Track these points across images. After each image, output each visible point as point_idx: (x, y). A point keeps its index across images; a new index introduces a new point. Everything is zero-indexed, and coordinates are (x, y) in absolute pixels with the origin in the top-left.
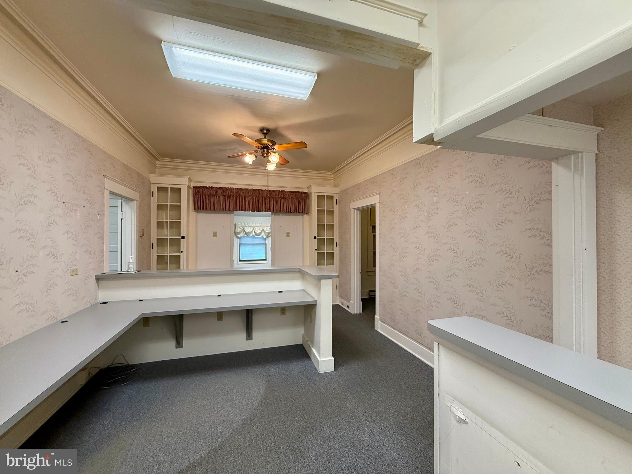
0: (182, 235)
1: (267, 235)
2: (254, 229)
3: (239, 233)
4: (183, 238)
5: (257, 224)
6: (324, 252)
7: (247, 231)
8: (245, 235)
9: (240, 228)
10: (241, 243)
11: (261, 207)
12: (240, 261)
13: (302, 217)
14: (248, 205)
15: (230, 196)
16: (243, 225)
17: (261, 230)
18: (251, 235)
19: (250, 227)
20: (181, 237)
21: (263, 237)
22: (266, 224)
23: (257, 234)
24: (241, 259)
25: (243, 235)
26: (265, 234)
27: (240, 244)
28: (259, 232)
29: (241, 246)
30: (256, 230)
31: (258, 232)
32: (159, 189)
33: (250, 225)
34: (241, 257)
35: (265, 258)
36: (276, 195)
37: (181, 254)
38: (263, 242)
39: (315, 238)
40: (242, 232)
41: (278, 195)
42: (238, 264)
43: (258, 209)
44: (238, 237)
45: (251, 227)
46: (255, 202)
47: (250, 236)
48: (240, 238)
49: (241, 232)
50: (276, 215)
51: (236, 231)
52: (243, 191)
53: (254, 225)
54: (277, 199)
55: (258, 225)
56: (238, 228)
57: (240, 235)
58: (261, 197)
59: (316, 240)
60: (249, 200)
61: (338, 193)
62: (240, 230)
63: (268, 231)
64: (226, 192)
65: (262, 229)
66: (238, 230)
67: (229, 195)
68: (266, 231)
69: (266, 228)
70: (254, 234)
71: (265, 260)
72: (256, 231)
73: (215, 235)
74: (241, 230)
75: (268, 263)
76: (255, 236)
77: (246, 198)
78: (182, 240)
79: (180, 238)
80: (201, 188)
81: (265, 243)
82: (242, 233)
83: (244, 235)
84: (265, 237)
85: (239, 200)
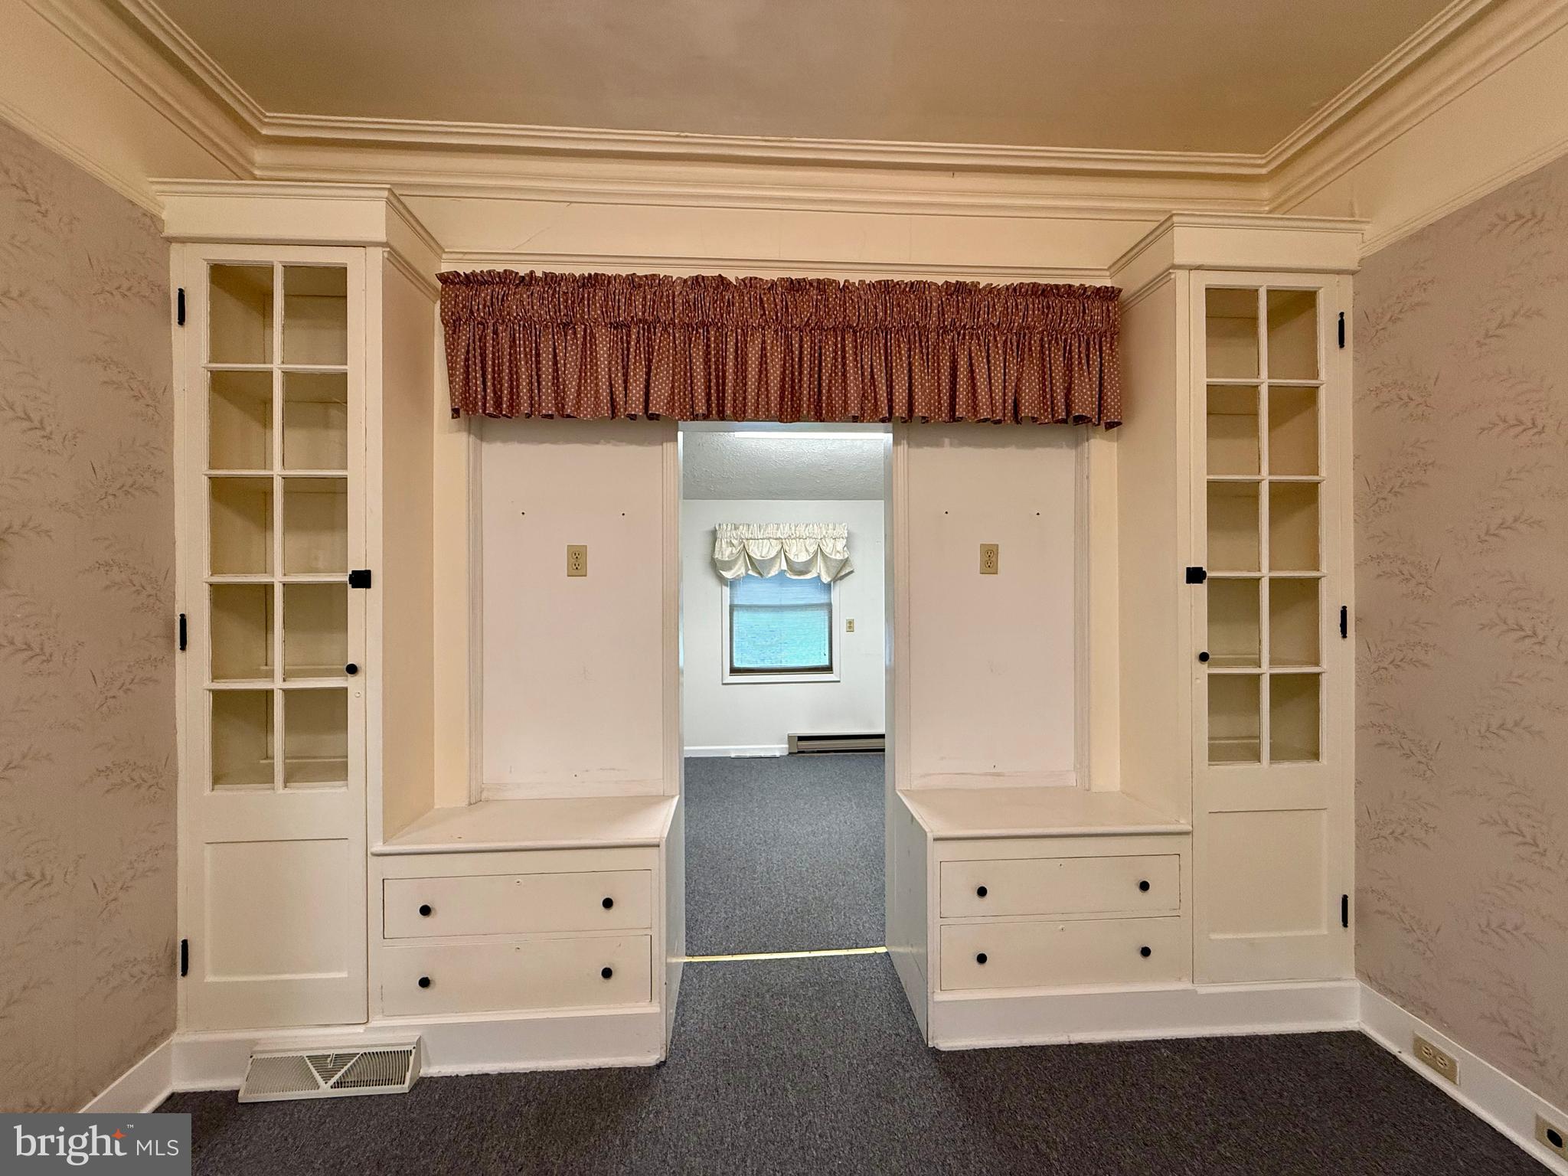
0: (356, 565)
1: (834, 571)
2: (787, 548)
3: (728, 565)
4: (361, 579)
5: (796, 527)
6: (1255, 671)
7: (756, 555)
8: (750, 572)
9: (732, 545)
10: (736, 602)
11: (837, 392)
12: (734, 671)
13: (1073, 452)
14: (760, 380)
15: (649, 326)
16: (743, 531)
17: (812, 549)
18: (774, 572)
19: (769, 539)
20: (345, 578)
21: (819, 577)
22: (831, 527)
23: (797, 567)
24: (737, 665)
25: (743, 570)
26: (827, 568)
27: (732, 608)
28: (803, 557)
29: (735, 613)
30: (794, 550)
31: (799, 561)
32: (222, 276)
33: (771, 531)
34: (735, 661)
35: (826, 663)
36: (925, 310)
37: (351, 683)
38: (822, 599)
39: (1195, 575)
40: (741, 562)
41: (942, 313)
42: (723, 684)
43: (820, 400)
44: (722, 580)
45: (774, 542)
46: (801, 359)
47: (770, 576)
48: (732, 584)
49: (735, 561)
50: (919, 445)
51: (717, 556)
52: (728, 296)
53: (784, 531)
54: (933, 335)
55: (802, 531)
56: (724, 546)
57: (733, 571)
58: (834, 329)
59: (1202, 589)
60: (763, 349)
61: (1354, 266)
62: (732, 553)
63: (839, 557)
64: (629, 302)
65: (816, 547)
66: (724, 552)
67: (645, 321)
68: (833, 557)
69: (831, 543)
70: (784, 567)
71: (828, 669)
72: (791, 557)
73: (577, 562)
74: (734, 551)
75: (839, 682)
76: (788, 575)
77: (744, 335)
78: (355, 594)
79: (343, 585)
80: (486, 282)
81: (827, 601)
82: (737, 567)
83: (747, 570)
84: (826, 579)
85: (707, 353)
